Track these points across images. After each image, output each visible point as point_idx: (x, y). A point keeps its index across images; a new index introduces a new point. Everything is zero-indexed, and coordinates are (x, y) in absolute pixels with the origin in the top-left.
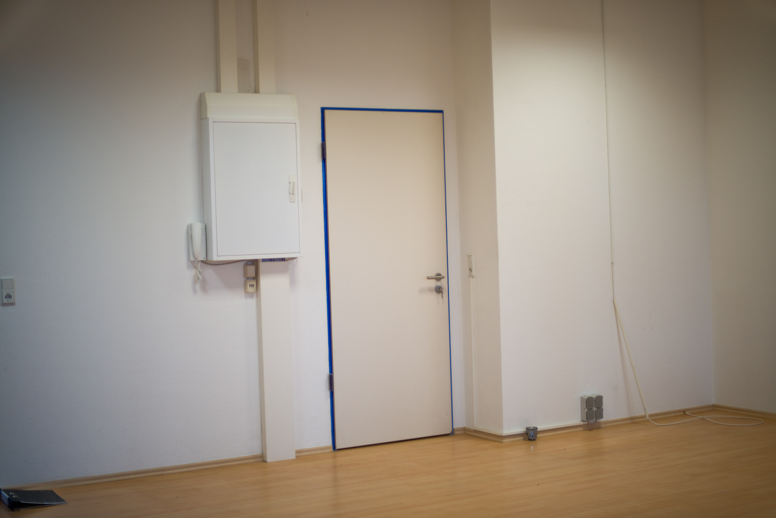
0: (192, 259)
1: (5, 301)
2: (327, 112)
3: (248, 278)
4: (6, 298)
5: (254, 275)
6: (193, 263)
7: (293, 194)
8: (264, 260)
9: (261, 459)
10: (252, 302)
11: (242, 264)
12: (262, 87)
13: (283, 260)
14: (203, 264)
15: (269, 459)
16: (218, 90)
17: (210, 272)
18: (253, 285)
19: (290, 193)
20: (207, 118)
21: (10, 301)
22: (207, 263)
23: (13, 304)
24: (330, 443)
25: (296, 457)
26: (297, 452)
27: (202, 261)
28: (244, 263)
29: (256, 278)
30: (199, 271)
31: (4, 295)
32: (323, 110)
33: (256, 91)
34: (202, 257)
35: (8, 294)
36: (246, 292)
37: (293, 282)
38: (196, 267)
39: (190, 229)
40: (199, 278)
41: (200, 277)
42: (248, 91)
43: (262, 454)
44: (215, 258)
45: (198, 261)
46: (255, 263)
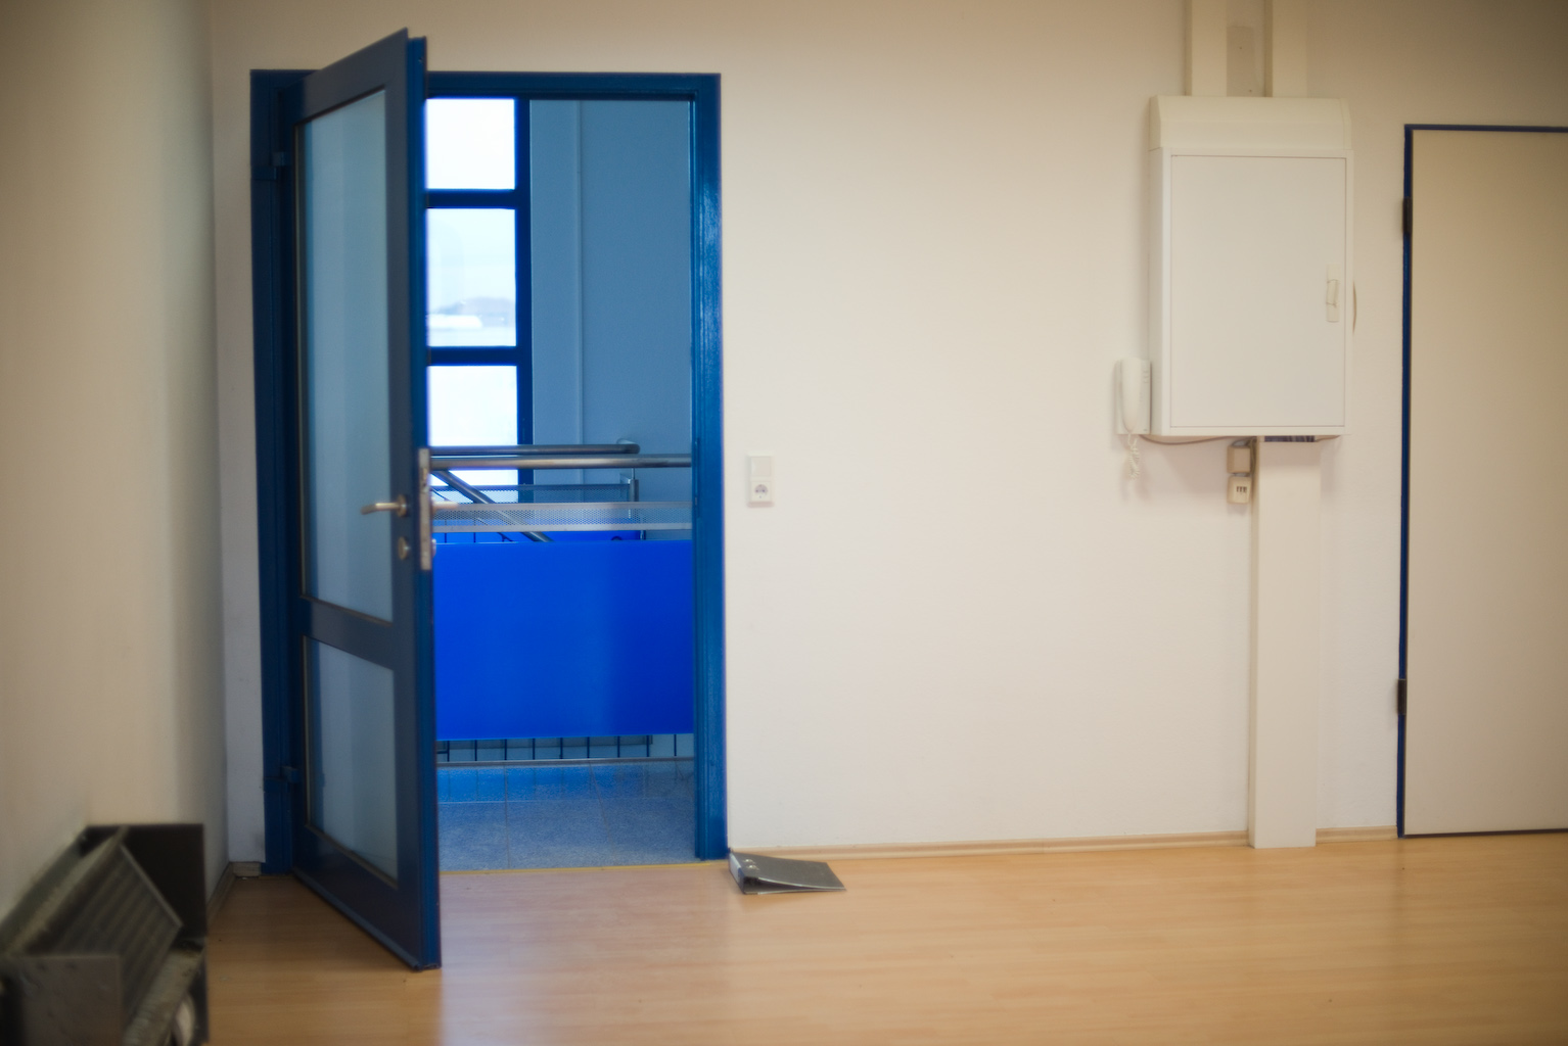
0: (1121, 431)
1: (756, 497)
2: (1417, 135)
3: (1235, 474)
4: (757, 491)
5: (1246, 467)
6: (1124, 439)
7: (1334, 305)
8: (1269, 439)
9: (1244, 841)
10: (1242, 522)
11: (1225, 444)
12: (1278, 83)
13: (1310, 439)
14: (1143, 442)
15: (1260, 842)
16: (1186, 91)
17: (1156, 459)
18: (1245, 489)
19: (1327, 303)
20: (1159, 148)
21: (765, 498)
22: (1149, 439)
23: (768, 504)
24: (1392, 821)
25: (1317, 843)
26: (1319, 833)
27: (1142, 437)
28: (1229, 442)
29: (1252, 473)
30: (1134, 455)
31: (754, 486)
32: (1409, 131)
33: (1267, 92)
34: (1141, 428)
35: (760, 486)
36: (1230, 502)
37: (1329, 486)
38: (1127, 448)
39: (1118, 371)
40: (1132, 470)
41: (1135, 467)
42: (1250, 93)
43: (1248, 830)
44: (1166, 430)
45: (1134, 436)
46: (1250, 443)
